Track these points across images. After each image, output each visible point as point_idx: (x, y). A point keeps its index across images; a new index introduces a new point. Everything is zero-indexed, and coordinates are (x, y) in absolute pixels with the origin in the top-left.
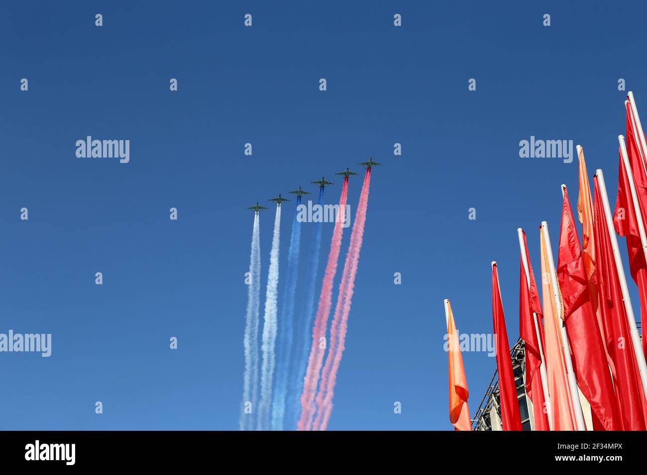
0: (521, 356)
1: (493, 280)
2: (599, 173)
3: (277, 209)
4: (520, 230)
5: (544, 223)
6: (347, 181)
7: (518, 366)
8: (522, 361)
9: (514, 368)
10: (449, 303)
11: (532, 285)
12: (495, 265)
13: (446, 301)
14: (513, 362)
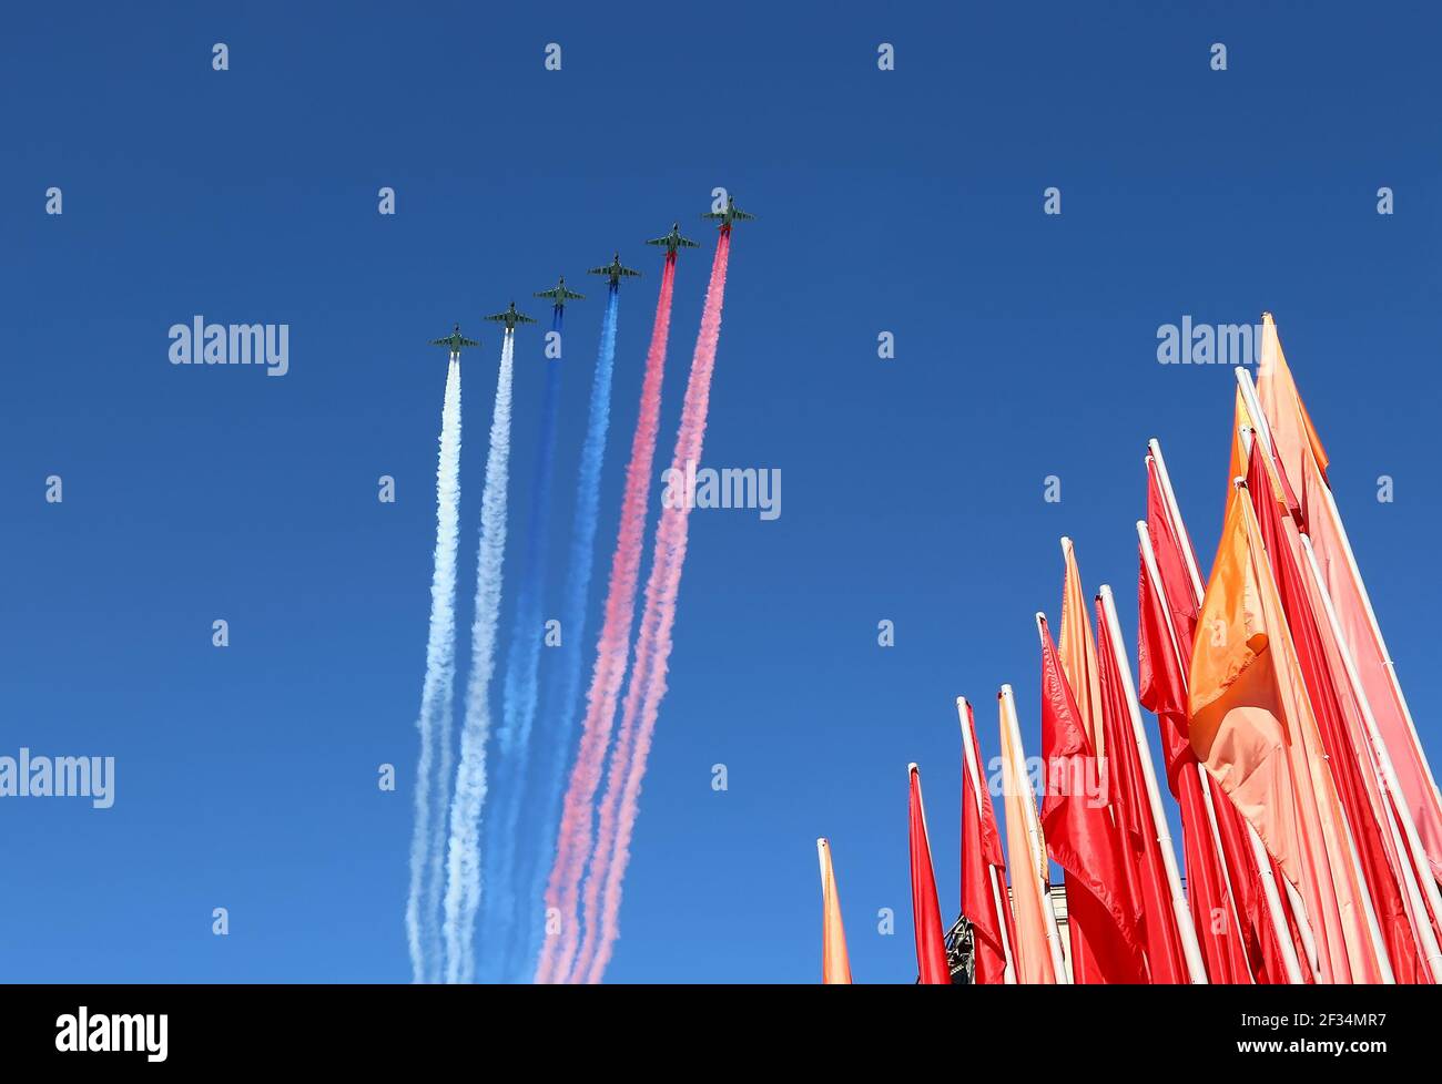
0: (965, 948)
1: (912, 800)
2: (1105, 591)
3: (506, 342)
4: (961, 701)
5: (1006, 689)
6: (673, 263)
7: (960, 967)
8: (967, 956)
9: (954, 972)
10: (827, 845)
11: (987, 809)
12: (914, 770)
13: (821, 842)
14: (951, 960)
